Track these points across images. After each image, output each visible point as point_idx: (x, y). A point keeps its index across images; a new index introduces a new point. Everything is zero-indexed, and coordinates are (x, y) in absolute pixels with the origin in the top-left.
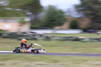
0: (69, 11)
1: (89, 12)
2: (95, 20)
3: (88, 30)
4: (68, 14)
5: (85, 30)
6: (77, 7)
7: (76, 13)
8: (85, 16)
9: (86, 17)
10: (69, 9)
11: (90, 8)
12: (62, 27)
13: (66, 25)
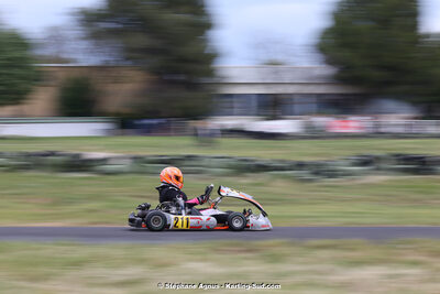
0: (56, 36)
1: (141, 40)
2: (166, 77)
3: (137, 122)
4: (48, 52)
5: (127, 123)
6: (89, 18)
7: (84, 44)
8: (127, 59)
9: (129, 63)
10: (55, 29)
11: (145, 25)
12: (25, 108)
13: (43, 98)
